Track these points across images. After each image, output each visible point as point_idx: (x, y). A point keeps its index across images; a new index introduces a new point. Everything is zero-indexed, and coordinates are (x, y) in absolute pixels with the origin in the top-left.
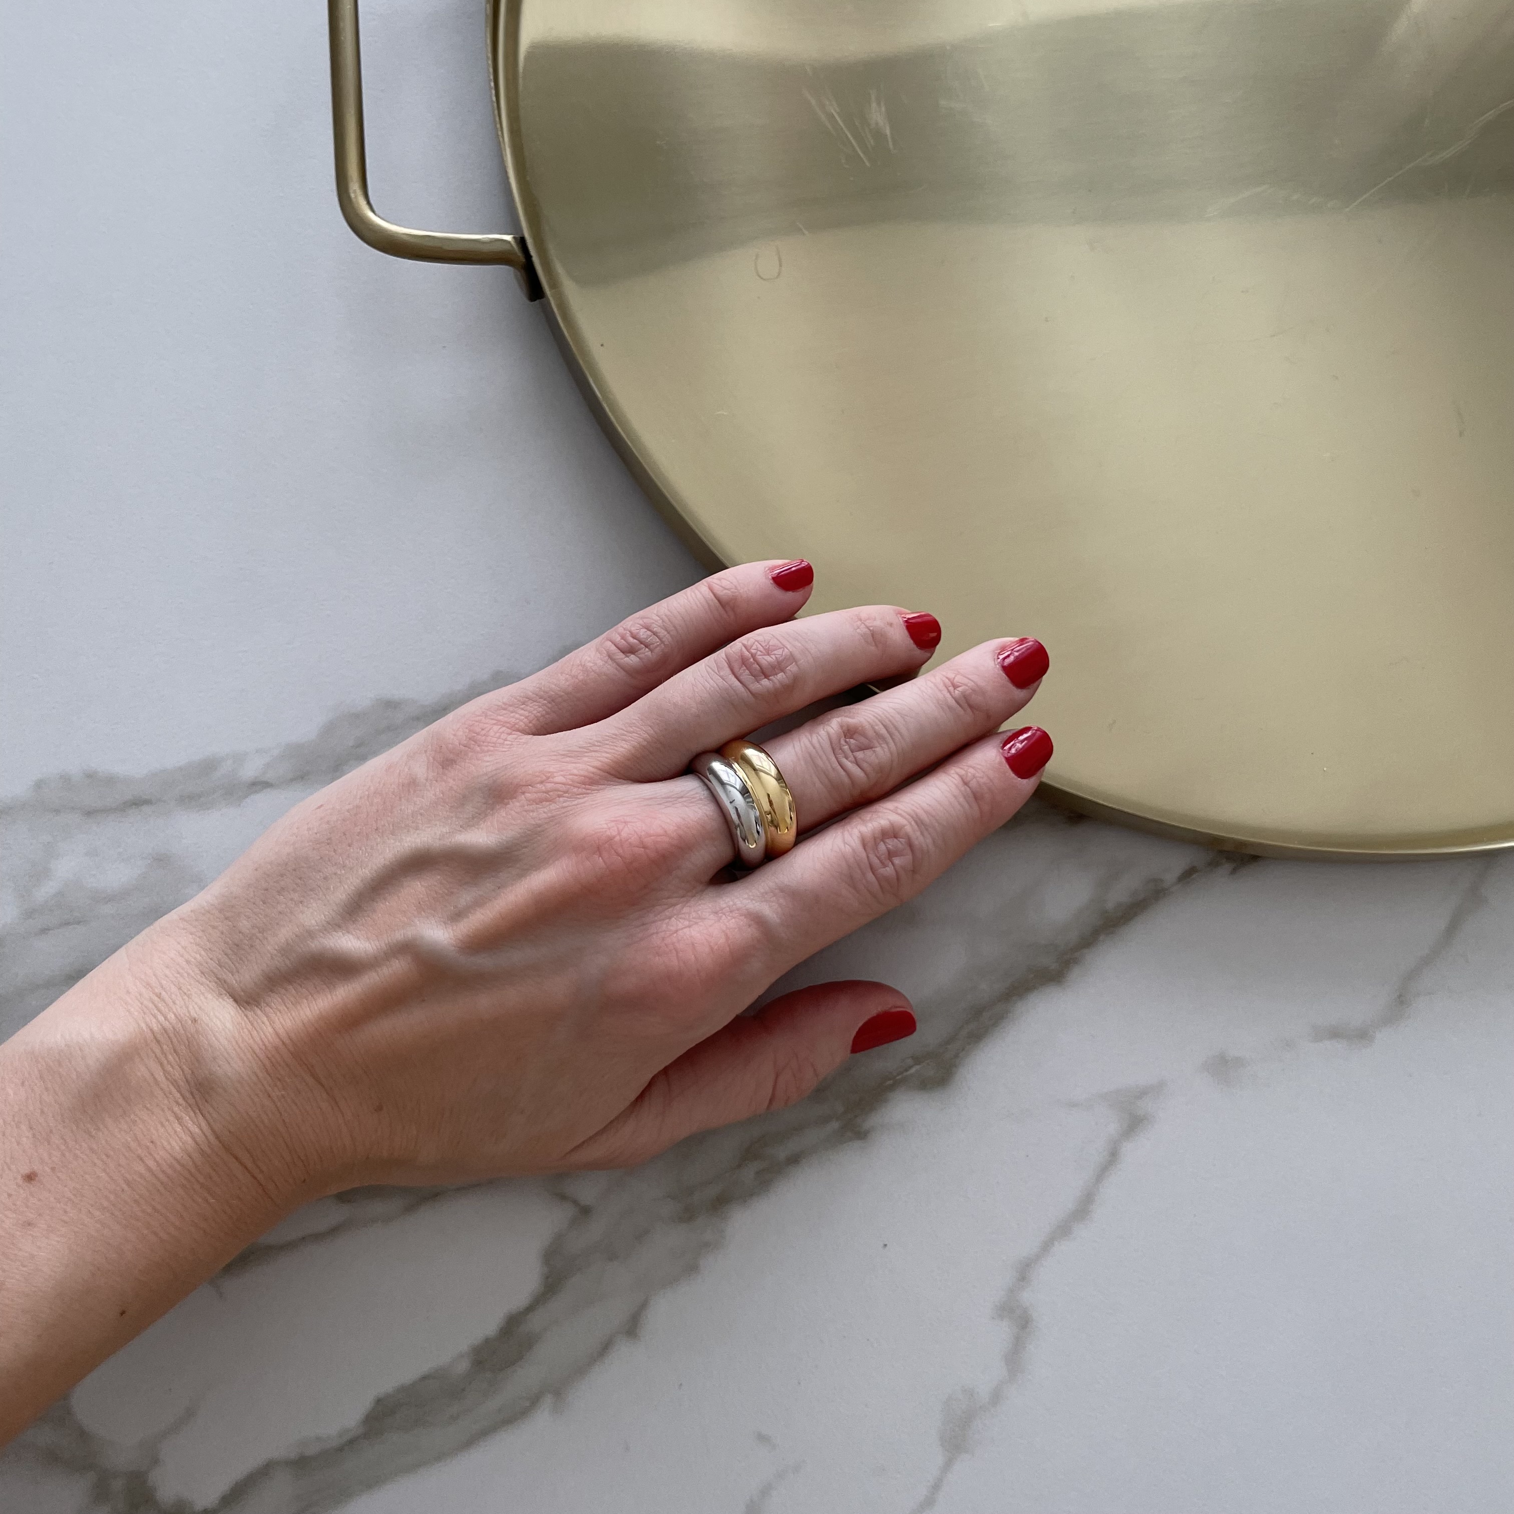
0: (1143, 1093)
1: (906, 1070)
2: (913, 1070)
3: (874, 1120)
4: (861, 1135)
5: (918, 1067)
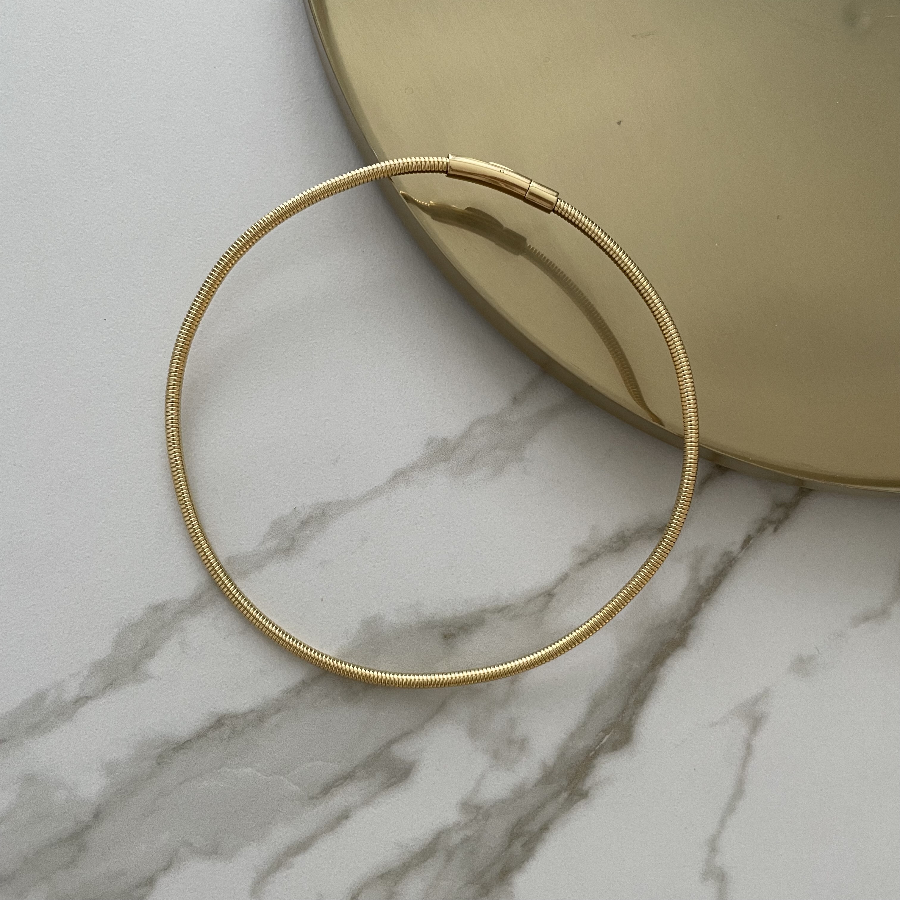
0: (756, 701)
1: (601, 741)
2: (605, 740)
3: (589, 782)
4: (584, 795)
5: (608, 736)
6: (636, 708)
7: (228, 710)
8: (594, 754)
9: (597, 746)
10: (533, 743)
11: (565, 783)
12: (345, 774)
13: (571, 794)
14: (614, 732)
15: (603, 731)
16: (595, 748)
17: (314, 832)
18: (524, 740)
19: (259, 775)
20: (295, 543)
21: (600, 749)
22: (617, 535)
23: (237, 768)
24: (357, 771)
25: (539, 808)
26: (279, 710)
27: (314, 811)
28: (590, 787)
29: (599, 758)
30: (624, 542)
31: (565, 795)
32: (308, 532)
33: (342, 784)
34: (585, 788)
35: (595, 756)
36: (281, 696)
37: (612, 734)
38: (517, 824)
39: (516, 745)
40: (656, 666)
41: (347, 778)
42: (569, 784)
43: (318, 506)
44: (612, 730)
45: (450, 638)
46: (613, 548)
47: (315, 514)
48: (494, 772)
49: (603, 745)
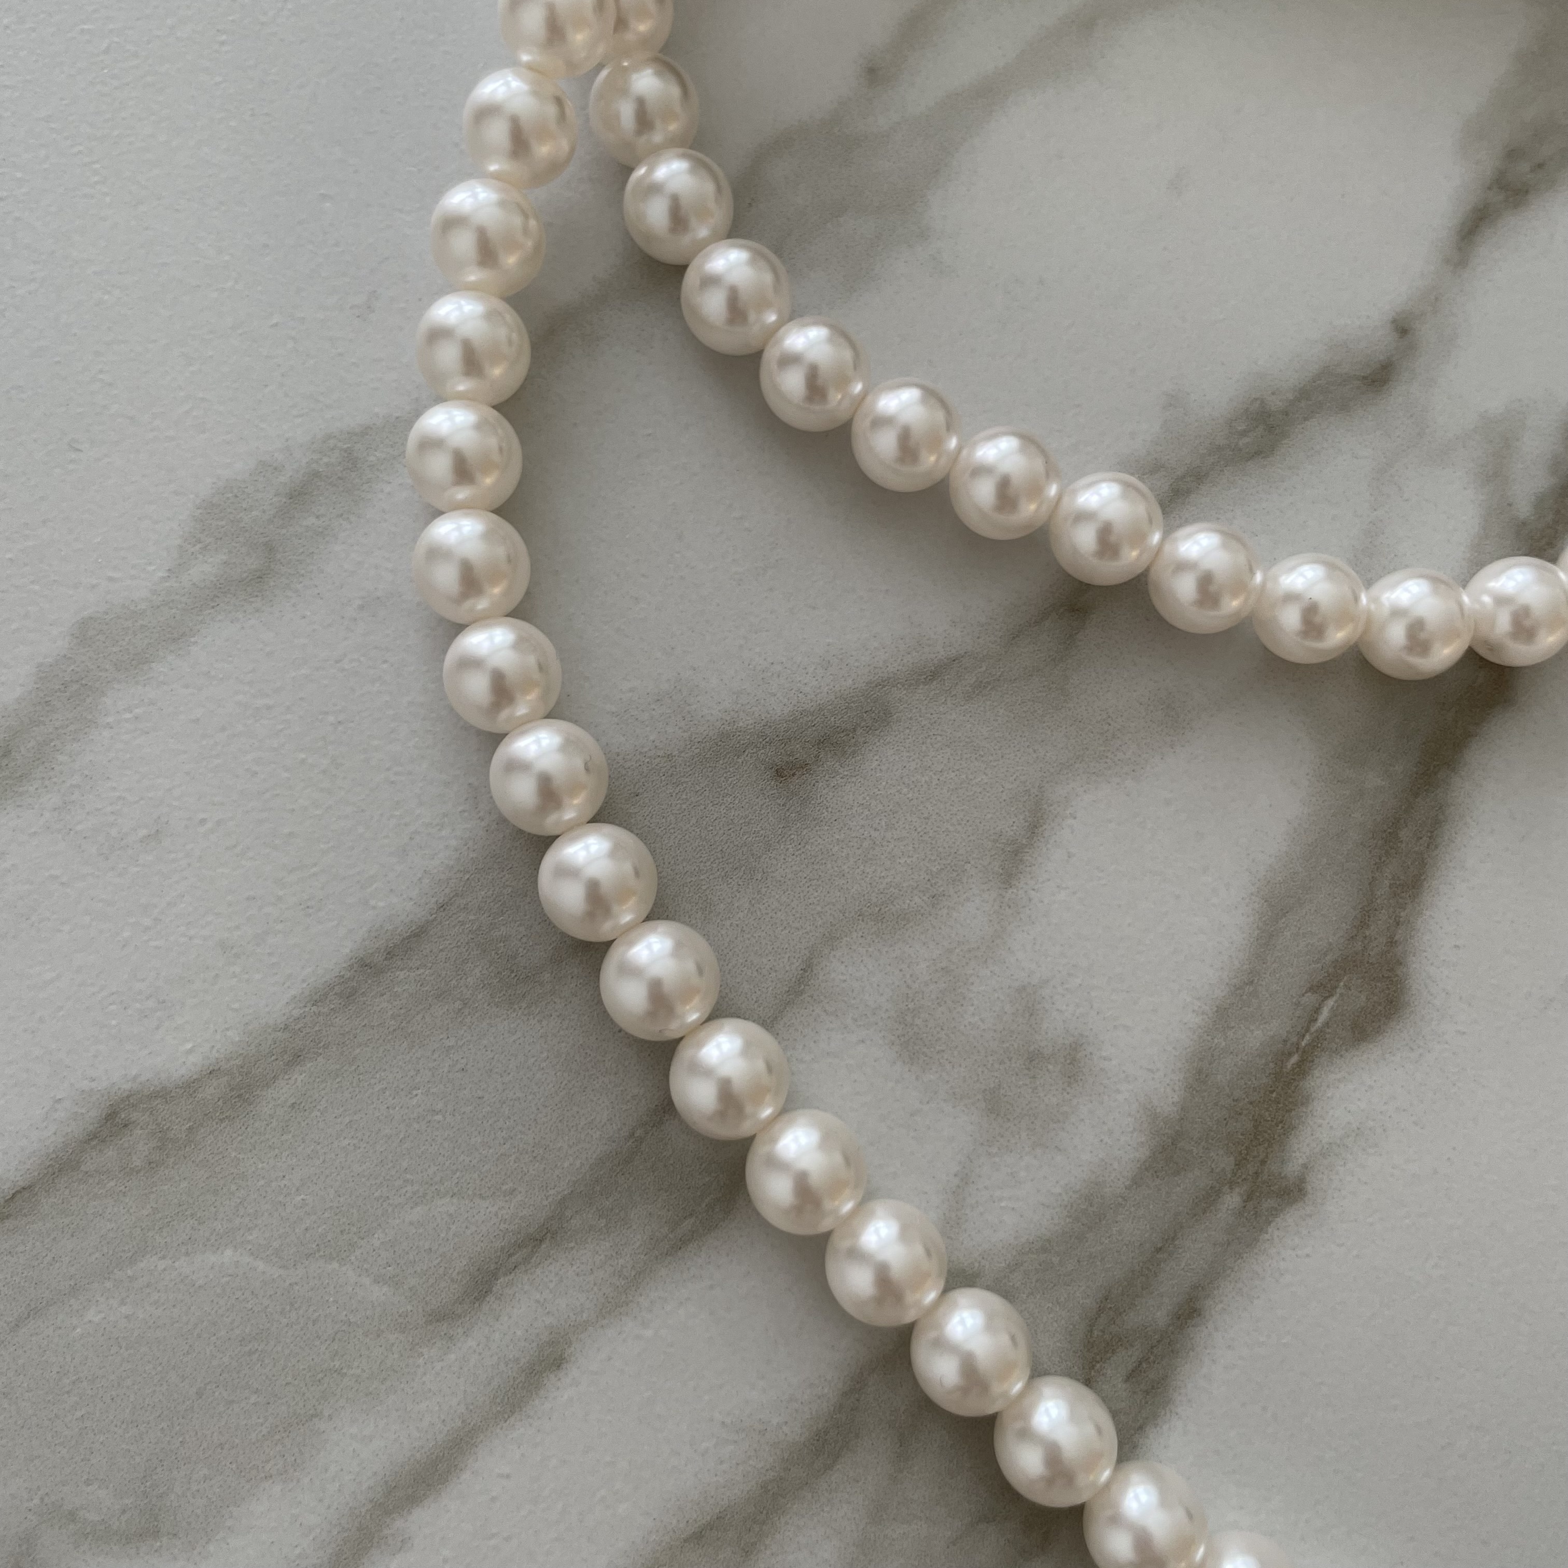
6: (1403, 907)
7: (135, 1078)
8: (1300, 1064)
9: (1304, 1036)
10: (1104, 1054)
11: (1225, 1162)
12: (531, 1230)
13: (1249, 1197)
14: (1348, 987)
15: (1311, 989)
16: (1297, 1046)
17: (460, 1424)
18: (1075, 1048)
19: (261, 1265)
20: (279, 556)
21: (1316, 1045)
22: (1247, 410)
23: (187, 1254)
24: (568, 1213)
25: (1159, 1250)
26: (296, 1058)
27: (452, 1357)
28: (1305, 1166)
29: (1316, 1073)
30: (1271, 429)
31: (1232, 1200)
33: (526, 1260)
34: (1292, 1168)
35: (1302, 1069)
36: (296, 1013)
37: (1341, 995)
38: (1100, 1310)
39: (1050, 1067)
40: (1436, 774)
41: (541, 1241)
42: (1238, 1165)
43: (332, 442)
44: (1339, 981)
45: (794, 775)
46: (1240, 450)
47: (327, 465)
48: (997, 1159)
49: (1321, 1031)
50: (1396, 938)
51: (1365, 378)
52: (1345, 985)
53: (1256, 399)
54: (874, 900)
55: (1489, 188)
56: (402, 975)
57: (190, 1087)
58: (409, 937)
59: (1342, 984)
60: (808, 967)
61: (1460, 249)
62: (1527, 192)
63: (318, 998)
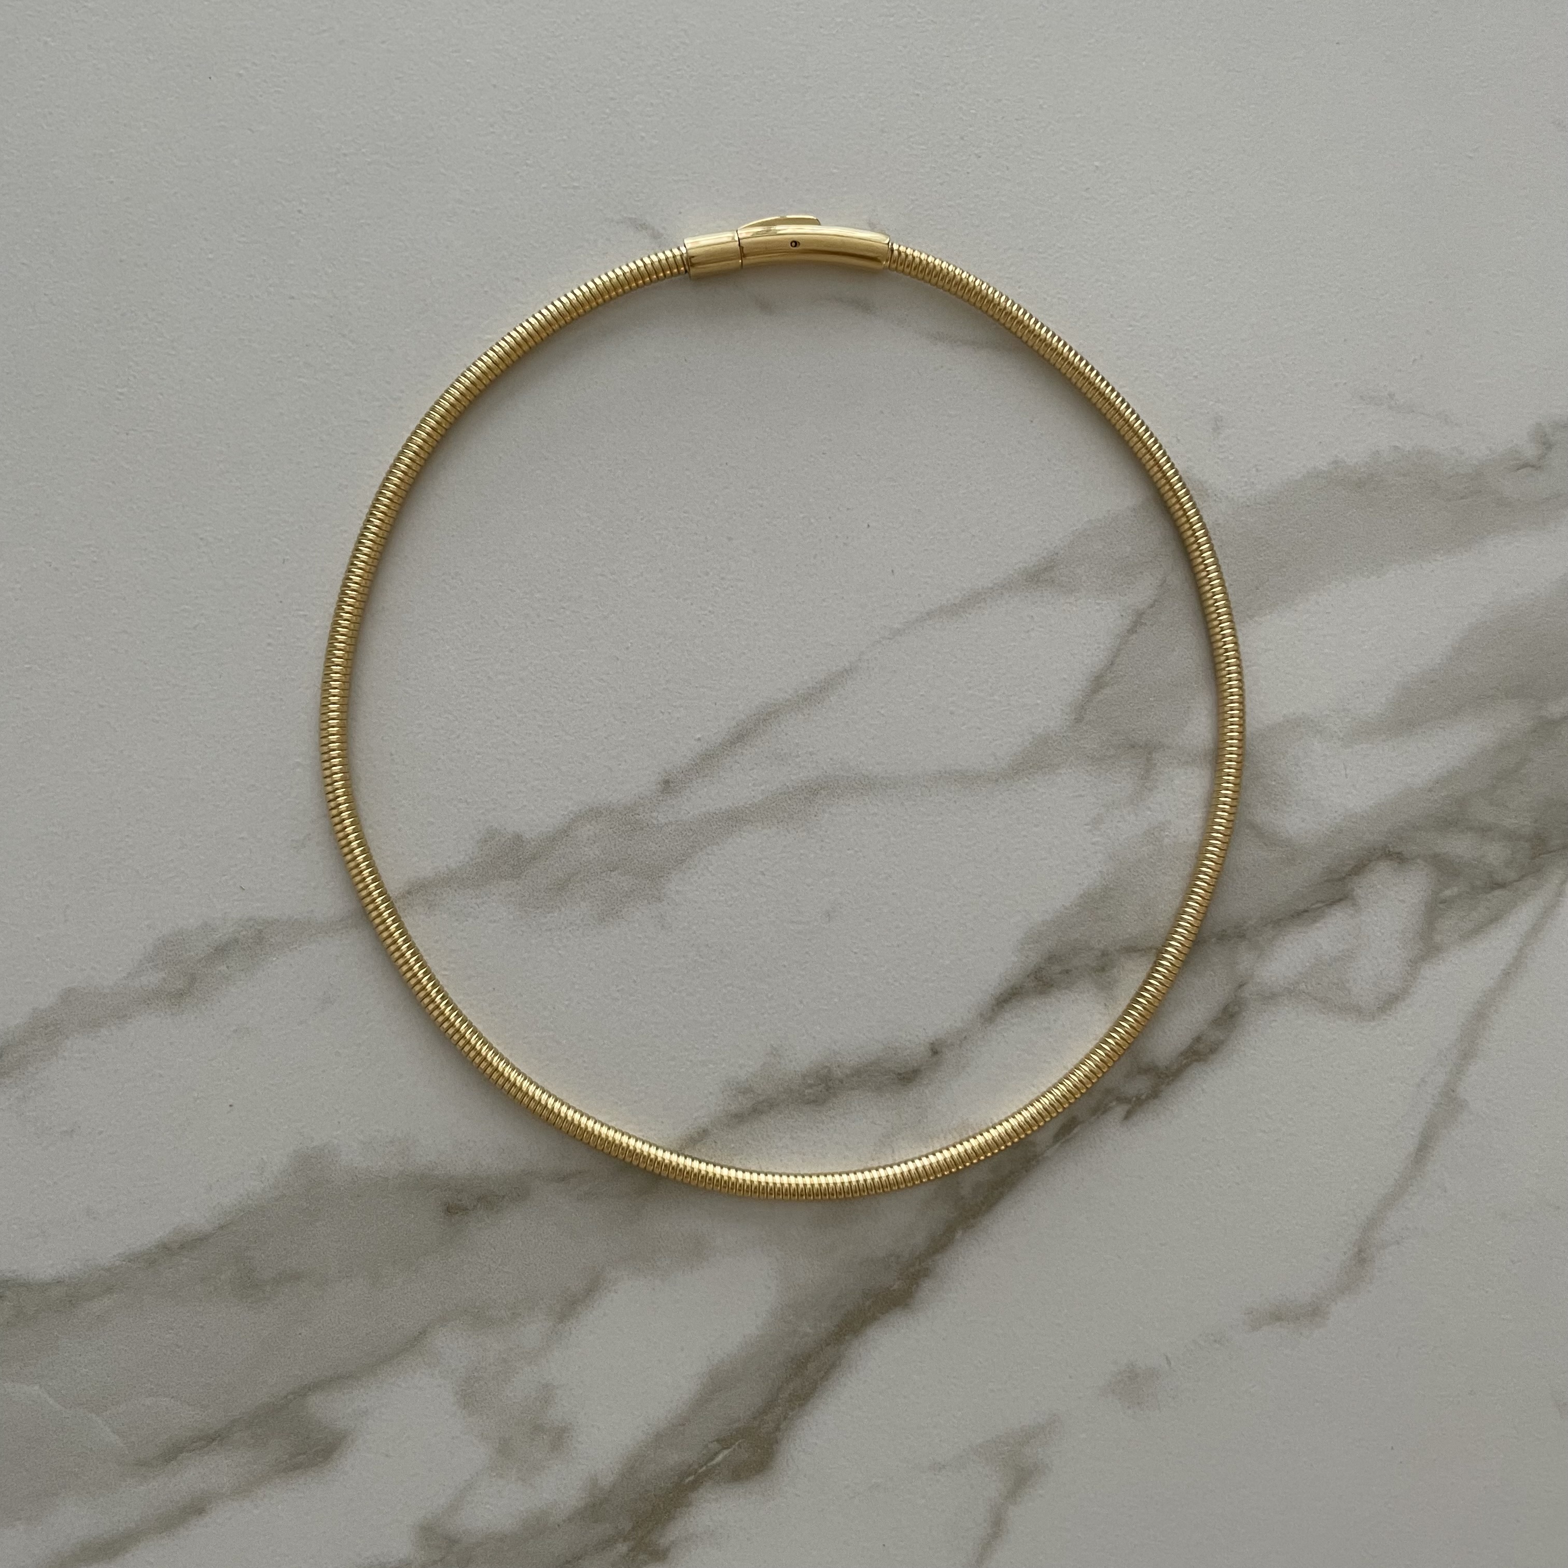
0: (1029, 1436)
1: (712, 1459)
2: (720, 1457)
3: (674, 1532)
4: (659, 1555)
5: (726, 1452)
6: (793, 1409)
7: (14, 1271)
8: (694, 1482)
9: (702, 1466)
10: (579, 1439)
11: (627, 1526)
12: (210, 1432)
13: (632, 1550)
14: (739, 1446)
15: (718, 1441)
16: (696, 1471)
17: (134, 1526)
18: (564, 1430)
19: (51, 1402)
20: (197, 984)
21: (707, 1474)
22: (818, 1072)
23: (12, 1381)
24: (234, 1429)
26: (109, 1290)
27: (142, 1488)
28: (673, 1542)
29: (701, 1491)
30: (828, 1089)
31: (622, 1548)
32: (223, 968)
33: (202, 1447)
34: (664, 1542)
35: (695, 1485)
36: (118, 1263)
37: (734, 1450)
39: (545, 1436)
40: (845, 1335)
41: (214, 1440)
42: (633, 1529)
43: (251, 923)
44: (737, 1441)
45: (457, 1213)
46: (804, 1095)
47: (244, 936)
48: (493, 1480)
49: (714, 1467)
50: (781, 1426)
51: (899, 1074)
52: (739, 1445)
53: (826, 1067)
54: (477, 1304)
55: (1028, 976)
56: (185, 1261)
57: (44, 1286)
58: (196, 1240)
59: (737, 1443)
60: (423, 1333)
61: (993, 1010)
62: (1052, 986)
63: (133, 1258)
